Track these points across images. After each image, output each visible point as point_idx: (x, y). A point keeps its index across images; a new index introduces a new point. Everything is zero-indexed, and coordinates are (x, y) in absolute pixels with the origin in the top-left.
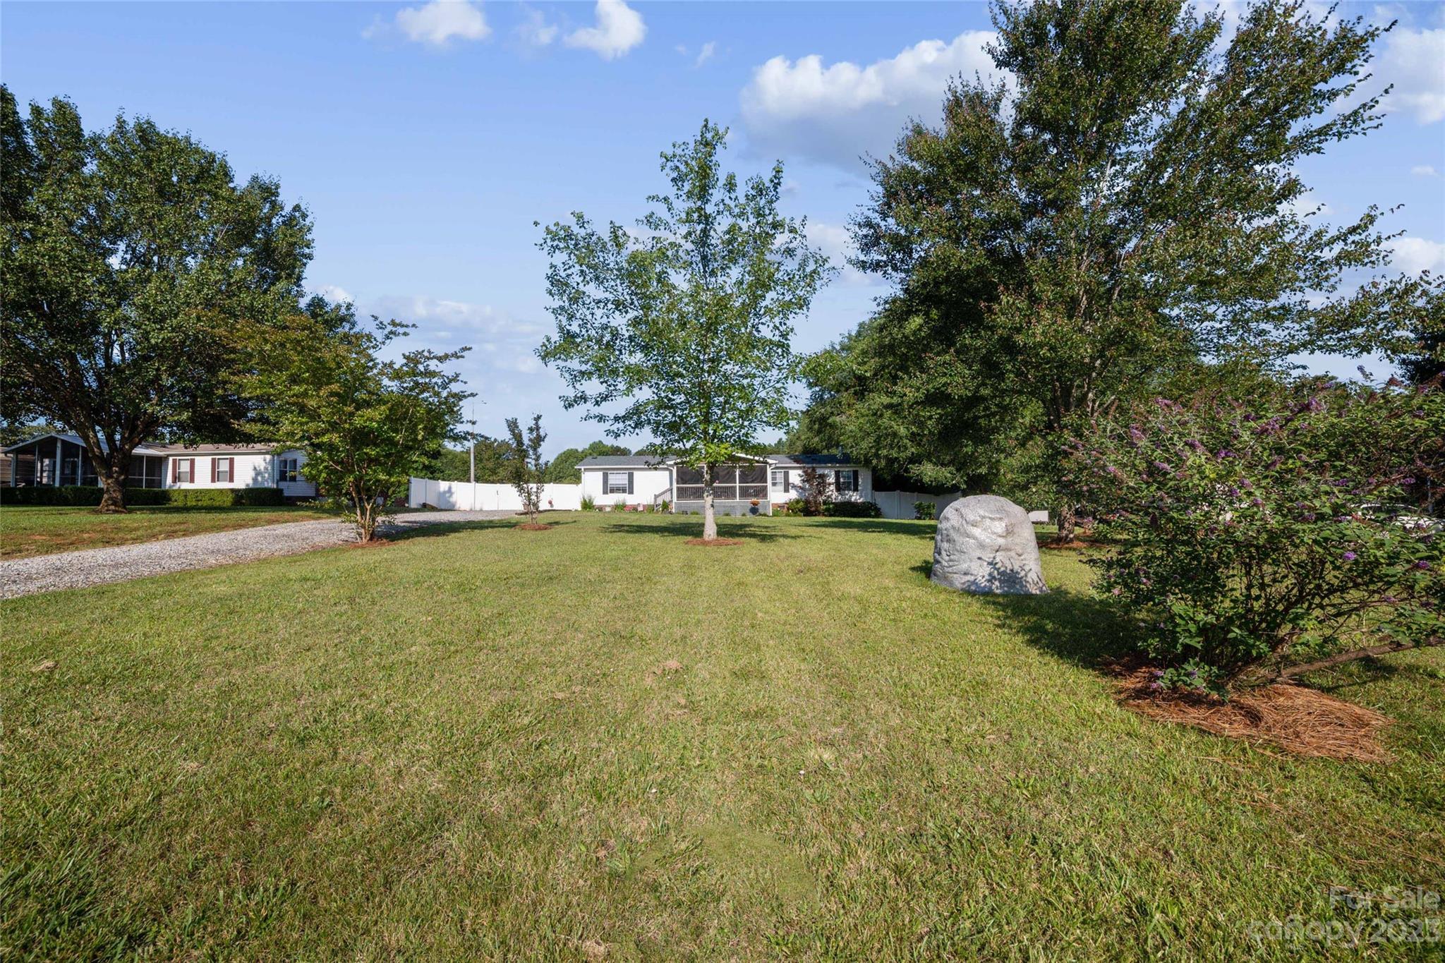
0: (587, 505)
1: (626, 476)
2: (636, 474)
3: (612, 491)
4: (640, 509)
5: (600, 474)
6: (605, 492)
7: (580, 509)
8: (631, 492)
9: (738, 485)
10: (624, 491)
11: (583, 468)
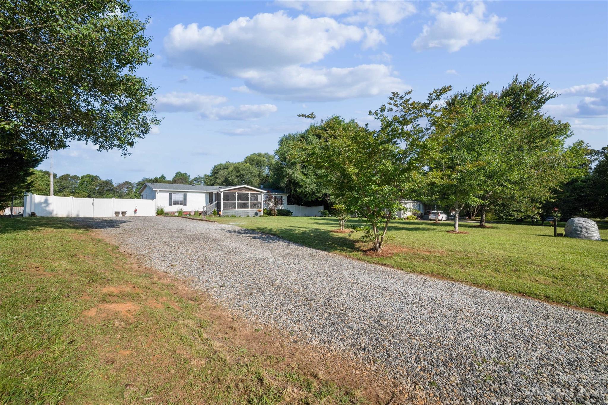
0: (160, 212)
1: (182, 196)
2: (188, 194)
3: (174, 204)
4: (193, 214)
5: (167, 194)
6: (170, 204)
7: (155, 215)
8: (185, 204)
9: (236, 202)
10: (181, 204)
11: (158, 190)
